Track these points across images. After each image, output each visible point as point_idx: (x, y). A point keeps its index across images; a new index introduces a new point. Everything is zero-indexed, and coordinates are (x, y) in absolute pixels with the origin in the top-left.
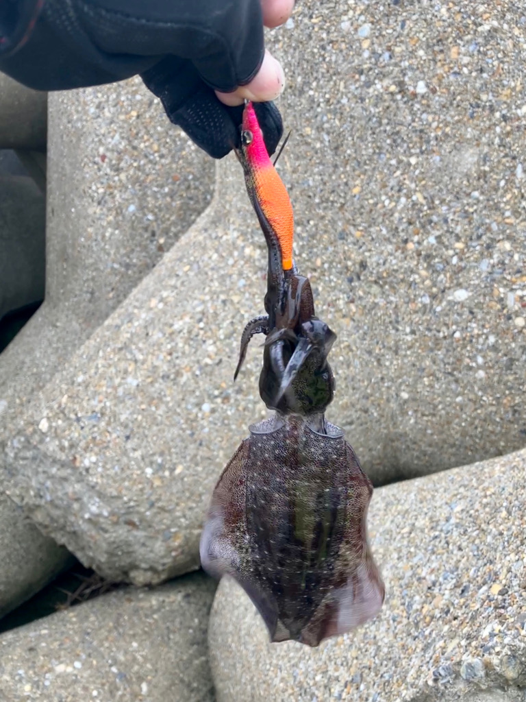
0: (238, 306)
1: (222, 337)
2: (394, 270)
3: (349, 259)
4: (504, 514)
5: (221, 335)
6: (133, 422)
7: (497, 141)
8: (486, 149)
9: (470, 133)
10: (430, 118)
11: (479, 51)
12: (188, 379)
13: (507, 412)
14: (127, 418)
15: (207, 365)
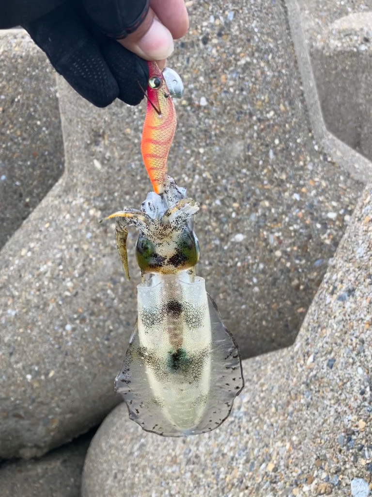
0: (87, 252)
1: (77, 275)
4: (273, 409)
5: (76, 274)
6: (14, 342)
7: (255, 135)
8: (249, 141)
9: (238, 131)
10: (211, 122)
11: (239, 78)
12: (53, 308)
13: (274, 314)
14: (9, 340)
15: (67, 296)
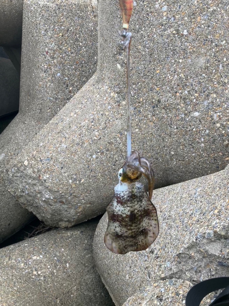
0: (108, 116)
2: (171, 104)
3: (154, 99)
6: (64, 162)
7: (213, 54)
8: (209, 57)
9: (203, 51)
10: (188, 44)
11: (208, 19)
12: (87, 145)
14: (62, 160)
15: (95, 140)
